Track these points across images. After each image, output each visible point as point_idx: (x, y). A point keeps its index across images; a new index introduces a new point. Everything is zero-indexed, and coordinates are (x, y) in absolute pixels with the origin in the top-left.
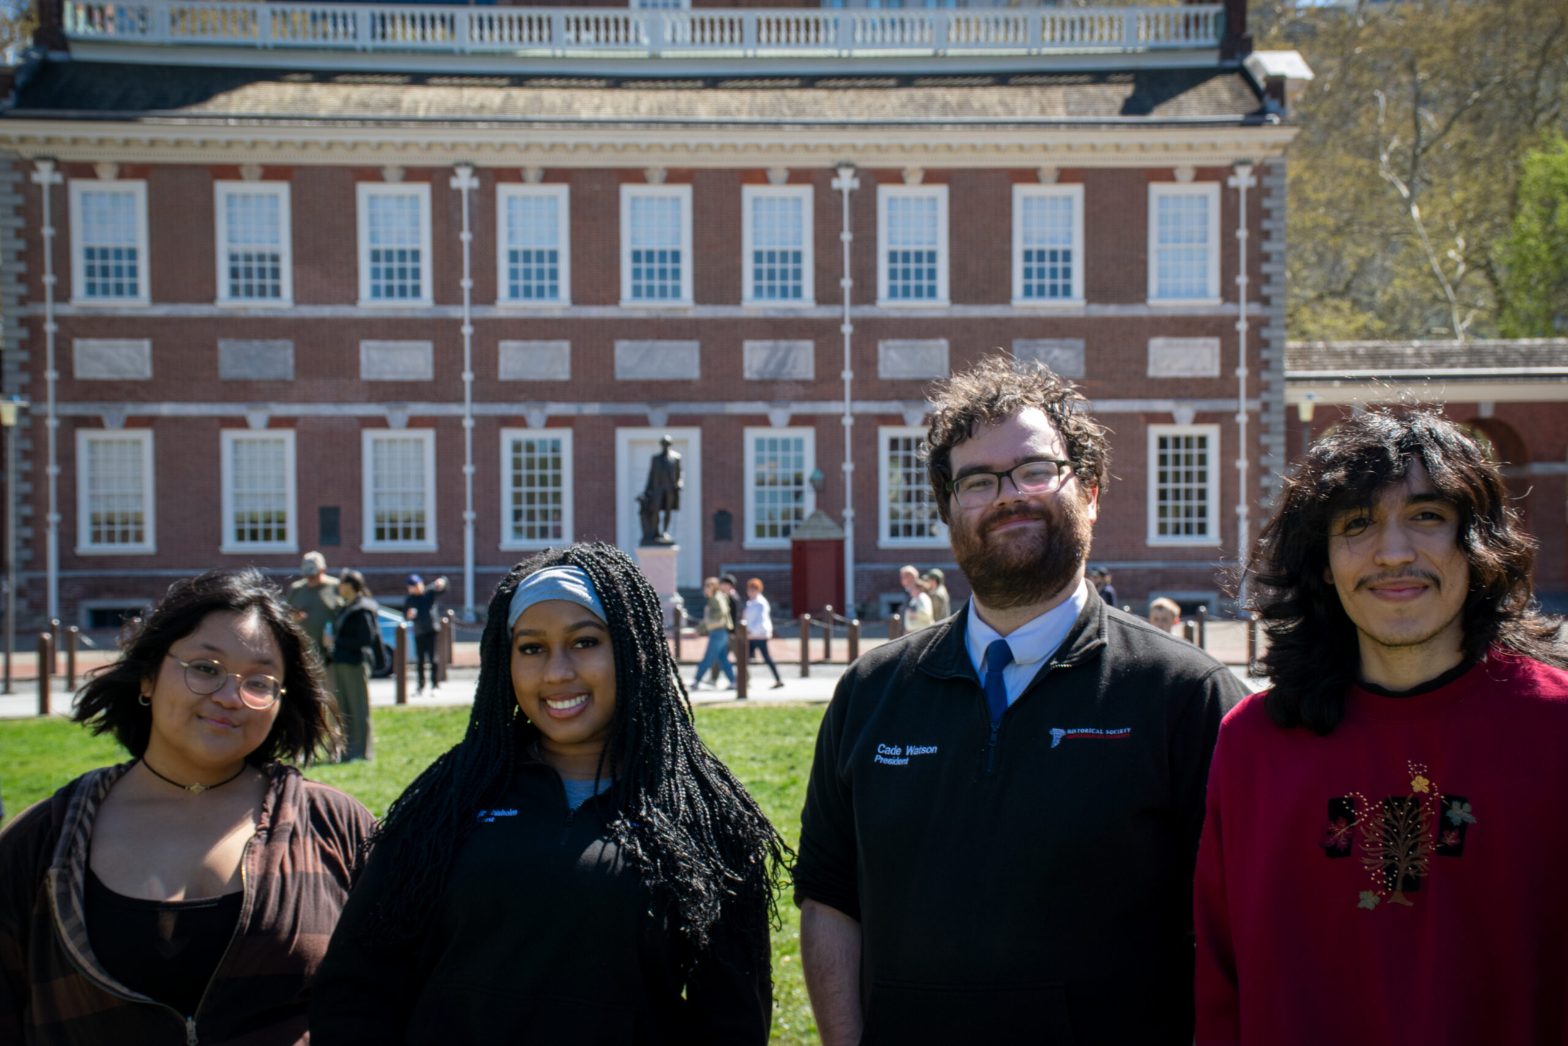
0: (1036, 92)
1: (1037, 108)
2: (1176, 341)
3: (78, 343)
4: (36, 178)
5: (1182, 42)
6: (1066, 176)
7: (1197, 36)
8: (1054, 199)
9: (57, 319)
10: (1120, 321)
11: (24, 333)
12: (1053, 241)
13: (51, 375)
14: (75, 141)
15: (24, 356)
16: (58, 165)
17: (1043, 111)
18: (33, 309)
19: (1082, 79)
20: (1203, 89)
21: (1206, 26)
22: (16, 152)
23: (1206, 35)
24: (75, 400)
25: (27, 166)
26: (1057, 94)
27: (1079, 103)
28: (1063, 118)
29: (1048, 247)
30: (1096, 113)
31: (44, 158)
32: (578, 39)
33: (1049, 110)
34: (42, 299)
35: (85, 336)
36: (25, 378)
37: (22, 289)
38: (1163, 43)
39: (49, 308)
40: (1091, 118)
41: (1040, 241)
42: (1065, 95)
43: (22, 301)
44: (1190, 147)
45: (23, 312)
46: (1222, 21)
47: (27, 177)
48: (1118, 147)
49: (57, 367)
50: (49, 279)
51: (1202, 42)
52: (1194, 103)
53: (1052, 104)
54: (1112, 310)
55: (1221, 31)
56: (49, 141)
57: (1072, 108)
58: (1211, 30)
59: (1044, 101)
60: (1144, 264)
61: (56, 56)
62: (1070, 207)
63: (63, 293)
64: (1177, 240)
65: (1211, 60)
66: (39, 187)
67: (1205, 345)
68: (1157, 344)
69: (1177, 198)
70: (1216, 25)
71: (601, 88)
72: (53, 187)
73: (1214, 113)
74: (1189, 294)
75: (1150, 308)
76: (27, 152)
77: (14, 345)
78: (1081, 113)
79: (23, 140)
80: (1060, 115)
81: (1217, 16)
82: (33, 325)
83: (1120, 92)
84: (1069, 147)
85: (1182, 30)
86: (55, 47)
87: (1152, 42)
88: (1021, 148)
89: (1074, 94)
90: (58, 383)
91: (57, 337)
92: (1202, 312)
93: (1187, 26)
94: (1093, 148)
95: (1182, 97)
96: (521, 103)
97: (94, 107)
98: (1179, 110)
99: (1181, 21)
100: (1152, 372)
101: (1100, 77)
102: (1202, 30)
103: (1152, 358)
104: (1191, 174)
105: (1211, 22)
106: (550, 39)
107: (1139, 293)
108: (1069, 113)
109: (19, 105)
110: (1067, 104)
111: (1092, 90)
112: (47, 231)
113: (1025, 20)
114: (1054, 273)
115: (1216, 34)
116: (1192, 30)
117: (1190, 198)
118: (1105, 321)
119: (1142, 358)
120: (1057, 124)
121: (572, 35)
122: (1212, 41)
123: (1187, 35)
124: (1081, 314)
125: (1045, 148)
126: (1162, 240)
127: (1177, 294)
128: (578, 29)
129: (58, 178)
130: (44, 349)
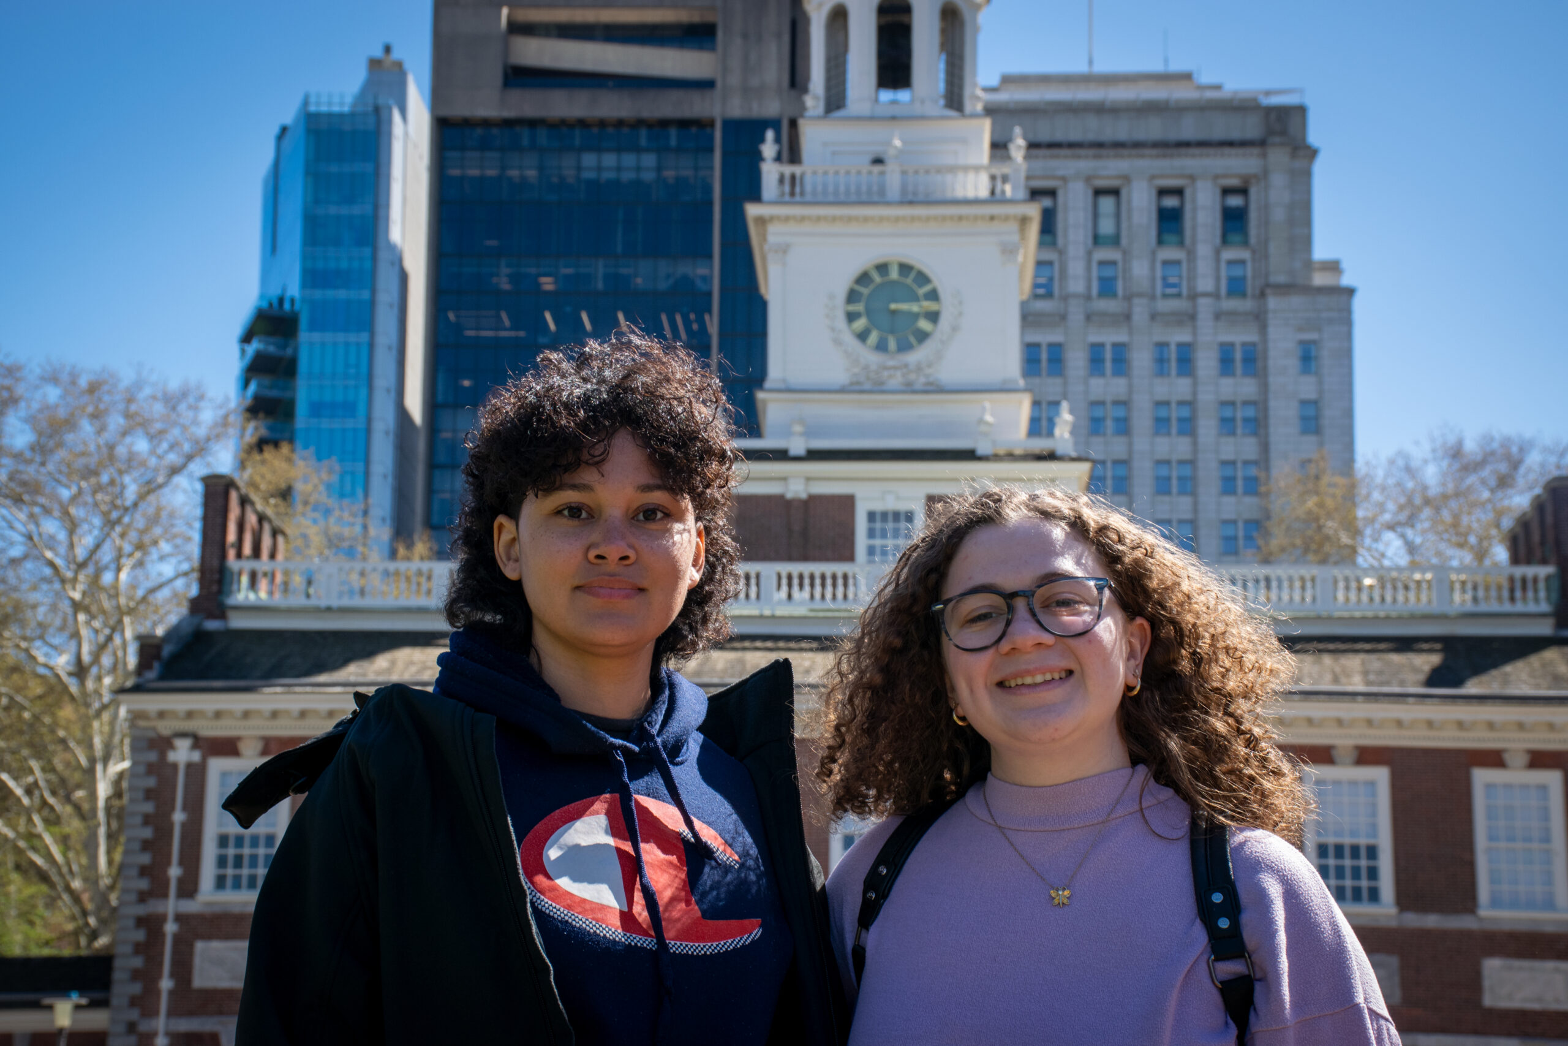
0: (1327, 660)
1: (1328, 677)
2: (1517, 963)
3: (199, 946)
4: (172, 757)
5: (1507, 607)
6: (1366, 756)
7: (1524, 599)
8: (1353, 783)
9: (179, 918)
10: (1444, 935)
11: (140, 935)
12: (1353, 833)
13: (166, 984)
14: (218, 715)
15: (138, 962)
16: (198, 742)
17: (1336, 680)
18: (154, 907)
19: (1382, 646)
20: (1535, 660)
21: (1536, 591)
22: (154, 729)
23: (1537, 600)
24: (191, 1013)
25: (164, 744)
26: (1354, 662)
27: (1380, 673)
28: (1361, 688)
29: (1347, 841)
30: (1402, 683)
31: (183, 735)
32: (790, 596)
33: (1343, 680)
34: (165, 895)
35: (208, 937)
36: (136, 988)
37: (144, 884)
38: (1483, 607)
39: (172, 905)
40: (1397, 690)
41: (1337, 834)
42: (1363, 663)
43: (143, 897)
44: (1521, 726)
45: (141, 910)
46: (1555, 584)
47: (163, 756)
48: (1430, 724)
49: (173, 975)
50: (174, 872)
51: (1532, 608)
52: (1524, 676)
53: (1348, 674)
54: (1432, 921)
55: (1555, 596)
56: (190, 715)
57: (1372, 677)
58: (1542, 594)
59: (1338, 669)
60: (1470, 866)
61: (212, 625)
62: (1374, 794)
63: (189, 887)
64: (1511, 839)
65: (1545, 628)
66: (175, 766)
67: (1557, 970)
68: (1492, 967)
69: (1508, 786)
70: (1548, 589)
71: (811, 650)
72: (189, 766)
73: (1549, 688)
74: (1531, 905)
75: (1481, 920)
76: (165, 728)
77: (128, 949)
78: (1382, 684)
79: (161, 715)
80: (1357, 684)
81: (1548, 578)
82: (152, 925)
83: (1427, 661)
84: (1370, 723)
85: (1506, 594)
86: (211, 616)
87: (1470, 607)
88: (1310, 721)
89: (1375, 662)
90: (172, 993)
91: (177, 939)
92: (1549, 929)
93: (1512, 591)
94: (1399, 723)
95: (1508, 668)
96: (720, 666)
97: (244, 677)
98: (1506, 682)
99: (1506, 584)
100: (1488, 1001)
101: (1405, 644)
102: (1530, 594)
103: (1487, 983)
104: (1524, 759)
105: (1542, 585)
106: (758, 597)
107: (1467, 900)
108: (1368, 683)
109: (162, 677)
110: (1365, 673)
111: (1396, 658)
112: (178, 817)
113: (1313, 580)
114: (1356, 873)
115: (1548, 599)
116: (1518, 594)
117: (1525, 787)
118: (1424, 934)
119: (1475, 984)
120: (1354, 695)
121: (783, 593)
122: (1545, 607)
123: (1512, 599)
124: (1393, 924)
125: (1340, 722)
126: (1491, 838)
127: (1514, 904)
128: (790, 585)
129: (196, 756)
130: (162, 954)
